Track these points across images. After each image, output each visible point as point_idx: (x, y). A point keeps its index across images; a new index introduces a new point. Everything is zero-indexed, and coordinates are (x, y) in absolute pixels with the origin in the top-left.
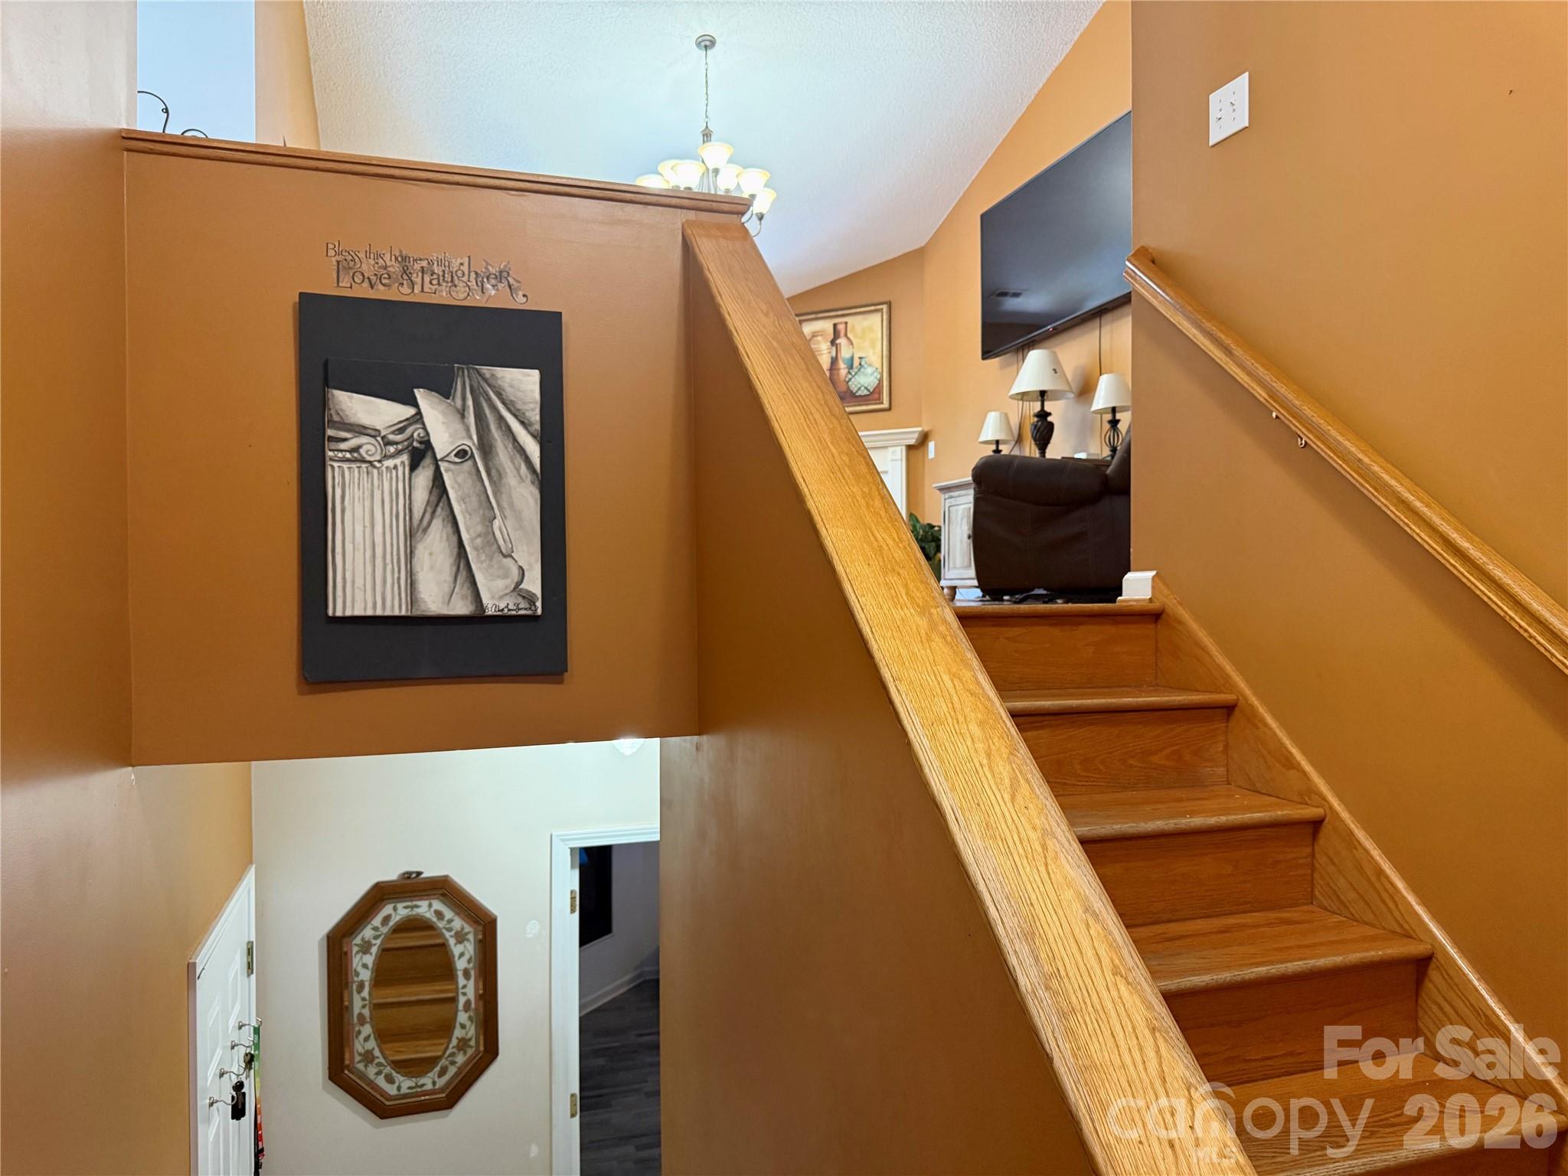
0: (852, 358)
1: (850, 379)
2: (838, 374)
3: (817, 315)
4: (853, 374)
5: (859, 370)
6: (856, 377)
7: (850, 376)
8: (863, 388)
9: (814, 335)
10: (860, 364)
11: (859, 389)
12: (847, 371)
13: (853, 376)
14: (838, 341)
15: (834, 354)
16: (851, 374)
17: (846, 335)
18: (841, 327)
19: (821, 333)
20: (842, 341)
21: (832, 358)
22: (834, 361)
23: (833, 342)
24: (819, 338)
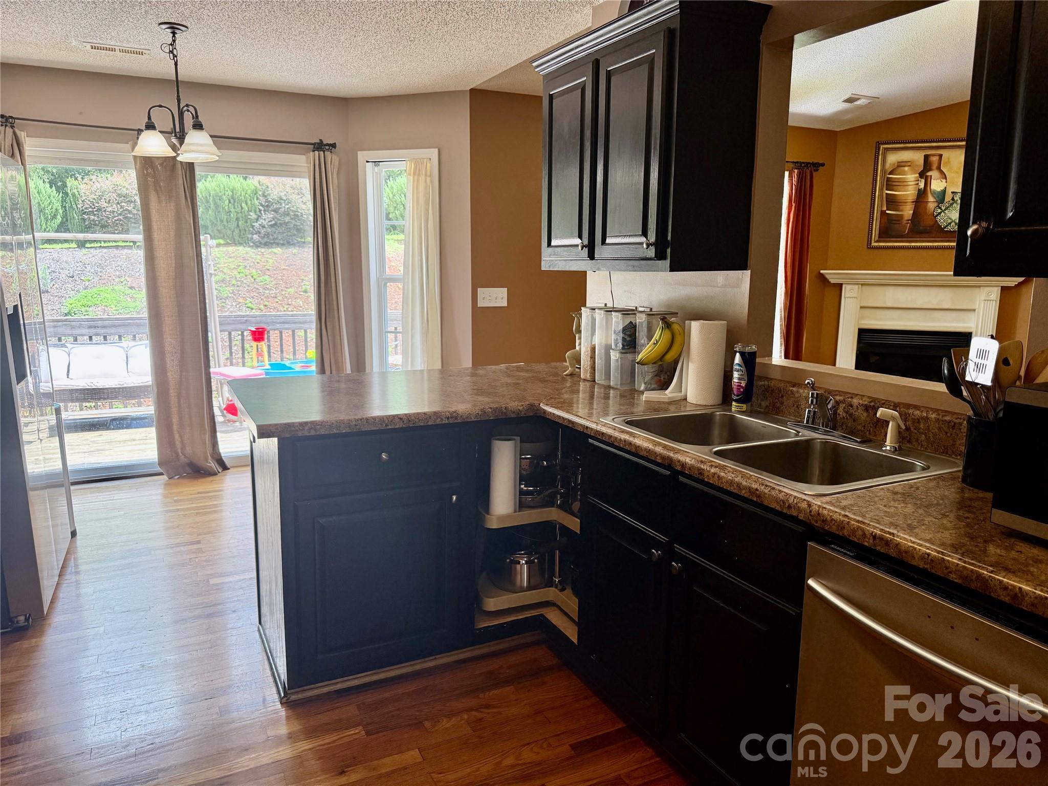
0: (944, 192)
1: (940, 213)
2: (925, 208)
3: (905, 143)
4: (943, 208)
5: (952, 204)
6: (946, 212)
7: (939, 211)
8: (953, 224)
9: (900, 165)
10: (953, 199)
11: (950, 224)
12: (936, 204)
13: (943, 211)
14: (929, 174)
15: (922, 185)
16: (940, 208)
17: (939, 168)
18: (934, 159)
19: (909, 164)
20: (934, 174)
21: (919, 190)
22: (922, 195)
23: (922, 175)
24: (906, 169)
